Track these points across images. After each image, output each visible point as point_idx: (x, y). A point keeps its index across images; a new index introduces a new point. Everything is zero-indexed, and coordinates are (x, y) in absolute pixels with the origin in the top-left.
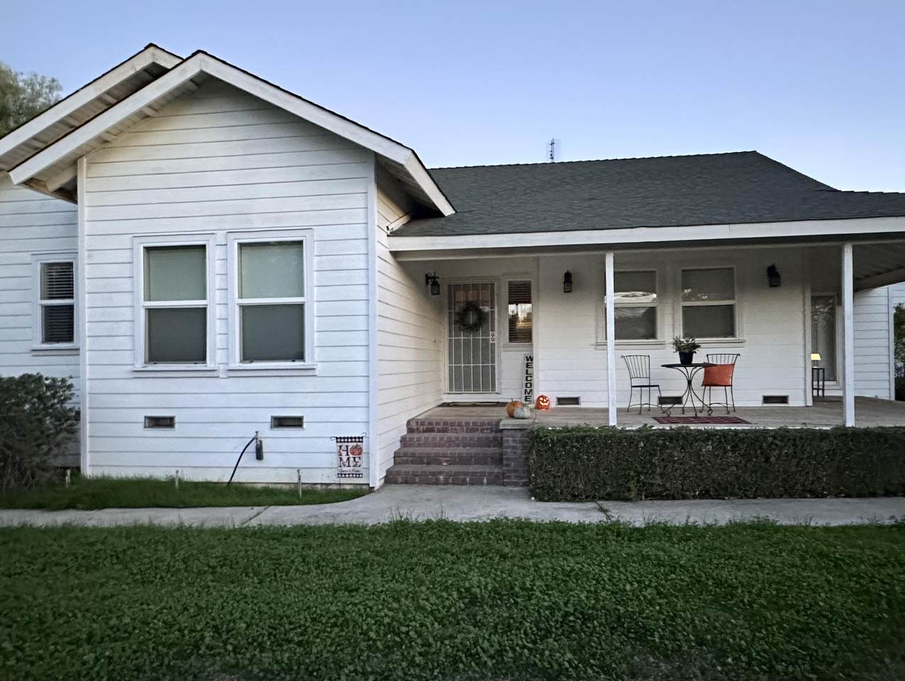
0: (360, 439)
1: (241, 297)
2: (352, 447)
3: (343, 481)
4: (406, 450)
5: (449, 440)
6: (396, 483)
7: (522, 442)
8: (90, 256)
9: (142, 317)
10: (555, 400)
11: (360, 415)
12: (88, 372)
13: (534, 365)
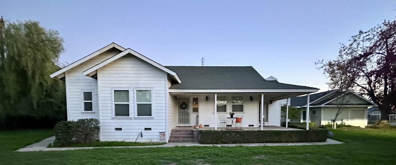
0: (164, 132)
1: (137, 102)
2: (163, 134)
3: (161, 141)
4: (172, 136)
5: (181, 134)
6: (171, 142)
7: (197, 133)
8: (101, 92)
9: (114, 106)
10: (204, 126)
11: (164, 127)
12: (101, 118)
13: (199, 117)
